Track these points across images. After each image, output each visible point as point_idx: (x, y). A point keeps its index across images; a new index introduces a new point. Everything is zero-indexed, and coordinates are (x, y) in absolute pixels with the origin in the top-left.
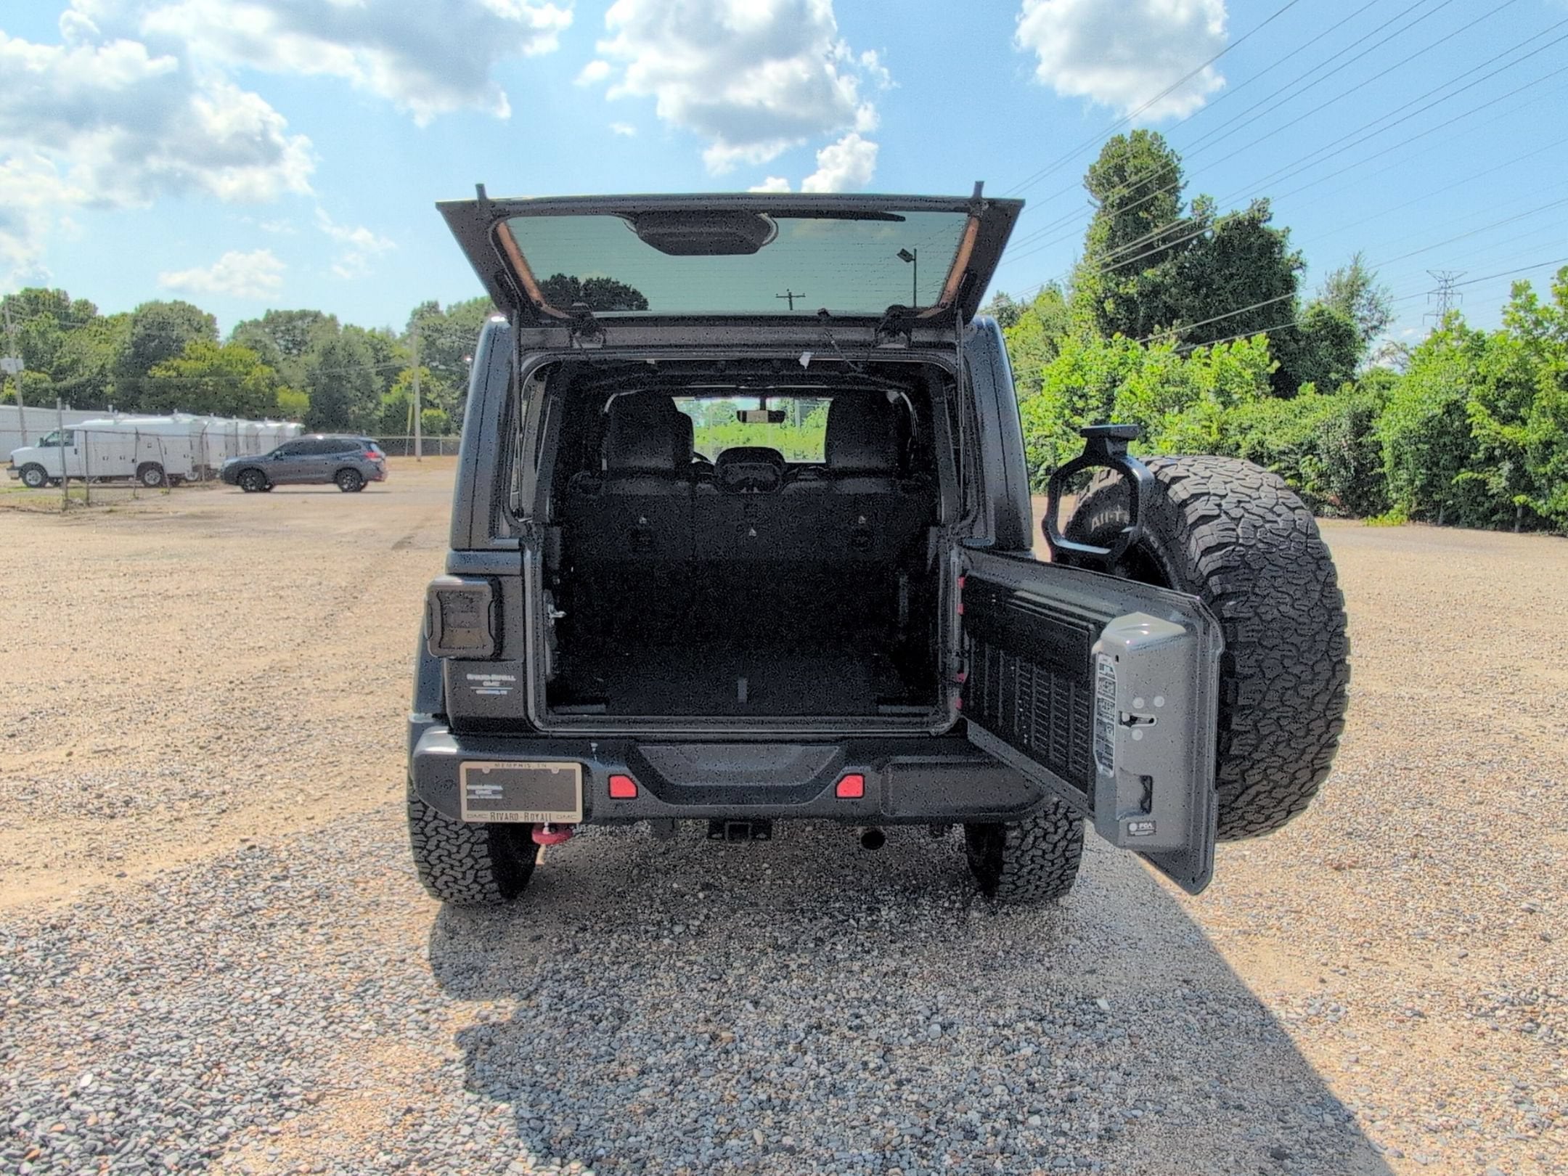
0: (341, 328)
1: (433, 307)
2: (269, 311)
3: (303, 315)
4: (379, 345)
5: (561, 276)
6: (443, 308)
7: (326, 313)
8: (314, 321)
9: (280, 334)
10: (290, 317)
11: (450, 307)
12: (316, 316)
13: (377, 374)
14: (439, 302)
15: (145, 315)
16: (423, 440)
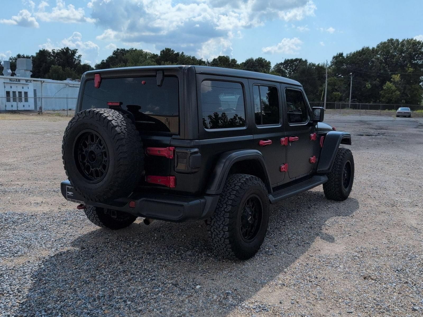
0: (308, 64)
1: (341, 55)
2: (286, 59)
3: (296, 60)
4: (320, 69)
5: (392, 40)
6: (345, 55)
7: (304, 59)
8: (299, 62)
9: (288, 67)
10: (292, 61)
11: (347, 55)
12: (300, 60)
13: (318, 80)
14: (343, 53)
15: (248, 63)
16: (326, 103)
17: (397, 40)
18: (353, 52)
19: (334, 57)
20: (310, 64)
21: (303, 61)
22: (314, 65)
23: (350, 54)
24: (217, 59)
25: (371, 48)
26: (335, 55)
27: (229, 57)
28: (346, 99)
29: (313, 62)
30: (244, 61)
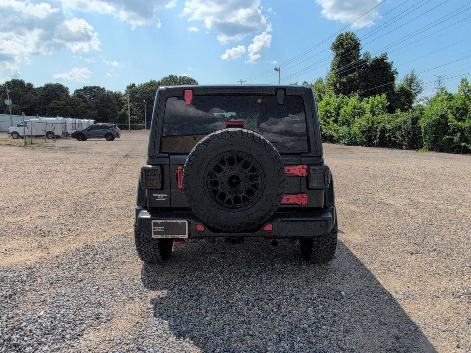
0: (106, 91)
1: (134, 85)
2: (84, 86)
3: (95, 87)
4: (117, 97)
5: (172, 76)
7: (102, 87)
9: (88, 93)
10: (91, 88)
11: (139, 85)
12: (98, 88)
13: (117, 105)
14: (136, 84)
15: (47, 87)
16: (131, 125)
17: (176, 77)
18: (143, 83)
19: (128, 87)
20: (108, 91)
21: (101, 89)
22: (111, 93)
23: (141, 85)
24: (10, 82)
25: (157, 81)
26: (129, 85)
27: (24, 81)
28: (141, 122)
29: (111, 90)
30: (43, 86)
